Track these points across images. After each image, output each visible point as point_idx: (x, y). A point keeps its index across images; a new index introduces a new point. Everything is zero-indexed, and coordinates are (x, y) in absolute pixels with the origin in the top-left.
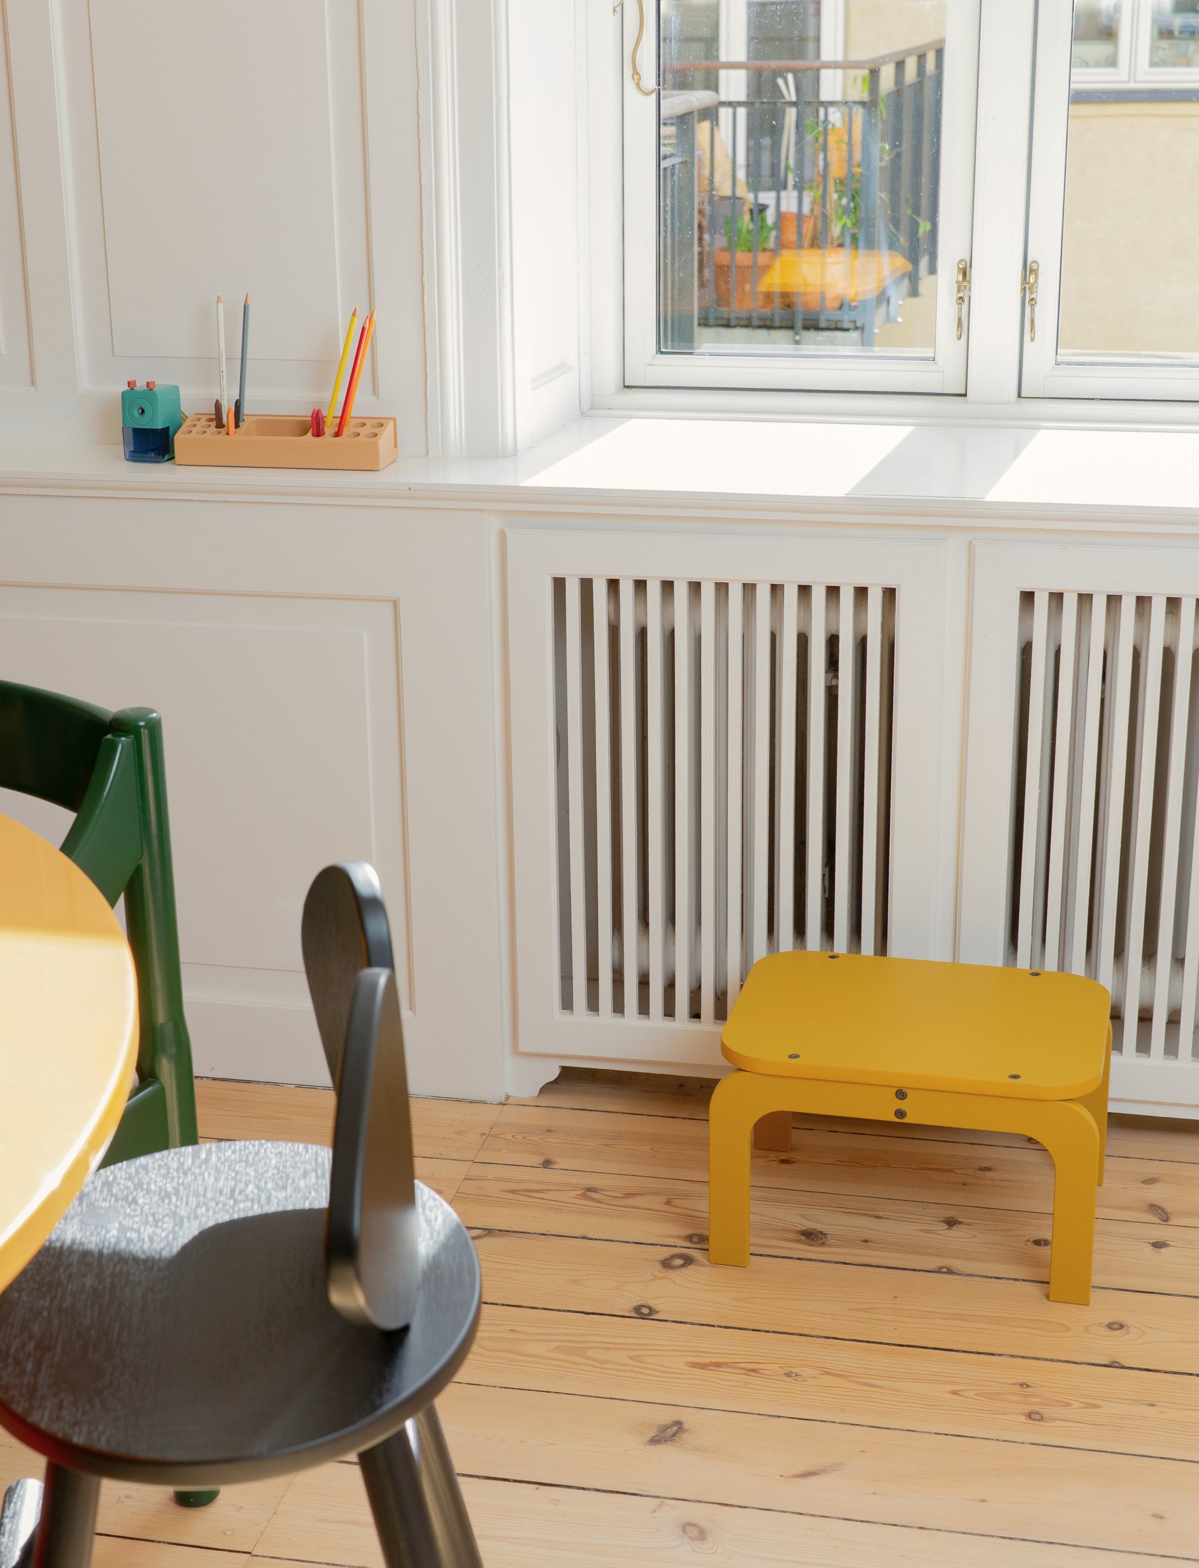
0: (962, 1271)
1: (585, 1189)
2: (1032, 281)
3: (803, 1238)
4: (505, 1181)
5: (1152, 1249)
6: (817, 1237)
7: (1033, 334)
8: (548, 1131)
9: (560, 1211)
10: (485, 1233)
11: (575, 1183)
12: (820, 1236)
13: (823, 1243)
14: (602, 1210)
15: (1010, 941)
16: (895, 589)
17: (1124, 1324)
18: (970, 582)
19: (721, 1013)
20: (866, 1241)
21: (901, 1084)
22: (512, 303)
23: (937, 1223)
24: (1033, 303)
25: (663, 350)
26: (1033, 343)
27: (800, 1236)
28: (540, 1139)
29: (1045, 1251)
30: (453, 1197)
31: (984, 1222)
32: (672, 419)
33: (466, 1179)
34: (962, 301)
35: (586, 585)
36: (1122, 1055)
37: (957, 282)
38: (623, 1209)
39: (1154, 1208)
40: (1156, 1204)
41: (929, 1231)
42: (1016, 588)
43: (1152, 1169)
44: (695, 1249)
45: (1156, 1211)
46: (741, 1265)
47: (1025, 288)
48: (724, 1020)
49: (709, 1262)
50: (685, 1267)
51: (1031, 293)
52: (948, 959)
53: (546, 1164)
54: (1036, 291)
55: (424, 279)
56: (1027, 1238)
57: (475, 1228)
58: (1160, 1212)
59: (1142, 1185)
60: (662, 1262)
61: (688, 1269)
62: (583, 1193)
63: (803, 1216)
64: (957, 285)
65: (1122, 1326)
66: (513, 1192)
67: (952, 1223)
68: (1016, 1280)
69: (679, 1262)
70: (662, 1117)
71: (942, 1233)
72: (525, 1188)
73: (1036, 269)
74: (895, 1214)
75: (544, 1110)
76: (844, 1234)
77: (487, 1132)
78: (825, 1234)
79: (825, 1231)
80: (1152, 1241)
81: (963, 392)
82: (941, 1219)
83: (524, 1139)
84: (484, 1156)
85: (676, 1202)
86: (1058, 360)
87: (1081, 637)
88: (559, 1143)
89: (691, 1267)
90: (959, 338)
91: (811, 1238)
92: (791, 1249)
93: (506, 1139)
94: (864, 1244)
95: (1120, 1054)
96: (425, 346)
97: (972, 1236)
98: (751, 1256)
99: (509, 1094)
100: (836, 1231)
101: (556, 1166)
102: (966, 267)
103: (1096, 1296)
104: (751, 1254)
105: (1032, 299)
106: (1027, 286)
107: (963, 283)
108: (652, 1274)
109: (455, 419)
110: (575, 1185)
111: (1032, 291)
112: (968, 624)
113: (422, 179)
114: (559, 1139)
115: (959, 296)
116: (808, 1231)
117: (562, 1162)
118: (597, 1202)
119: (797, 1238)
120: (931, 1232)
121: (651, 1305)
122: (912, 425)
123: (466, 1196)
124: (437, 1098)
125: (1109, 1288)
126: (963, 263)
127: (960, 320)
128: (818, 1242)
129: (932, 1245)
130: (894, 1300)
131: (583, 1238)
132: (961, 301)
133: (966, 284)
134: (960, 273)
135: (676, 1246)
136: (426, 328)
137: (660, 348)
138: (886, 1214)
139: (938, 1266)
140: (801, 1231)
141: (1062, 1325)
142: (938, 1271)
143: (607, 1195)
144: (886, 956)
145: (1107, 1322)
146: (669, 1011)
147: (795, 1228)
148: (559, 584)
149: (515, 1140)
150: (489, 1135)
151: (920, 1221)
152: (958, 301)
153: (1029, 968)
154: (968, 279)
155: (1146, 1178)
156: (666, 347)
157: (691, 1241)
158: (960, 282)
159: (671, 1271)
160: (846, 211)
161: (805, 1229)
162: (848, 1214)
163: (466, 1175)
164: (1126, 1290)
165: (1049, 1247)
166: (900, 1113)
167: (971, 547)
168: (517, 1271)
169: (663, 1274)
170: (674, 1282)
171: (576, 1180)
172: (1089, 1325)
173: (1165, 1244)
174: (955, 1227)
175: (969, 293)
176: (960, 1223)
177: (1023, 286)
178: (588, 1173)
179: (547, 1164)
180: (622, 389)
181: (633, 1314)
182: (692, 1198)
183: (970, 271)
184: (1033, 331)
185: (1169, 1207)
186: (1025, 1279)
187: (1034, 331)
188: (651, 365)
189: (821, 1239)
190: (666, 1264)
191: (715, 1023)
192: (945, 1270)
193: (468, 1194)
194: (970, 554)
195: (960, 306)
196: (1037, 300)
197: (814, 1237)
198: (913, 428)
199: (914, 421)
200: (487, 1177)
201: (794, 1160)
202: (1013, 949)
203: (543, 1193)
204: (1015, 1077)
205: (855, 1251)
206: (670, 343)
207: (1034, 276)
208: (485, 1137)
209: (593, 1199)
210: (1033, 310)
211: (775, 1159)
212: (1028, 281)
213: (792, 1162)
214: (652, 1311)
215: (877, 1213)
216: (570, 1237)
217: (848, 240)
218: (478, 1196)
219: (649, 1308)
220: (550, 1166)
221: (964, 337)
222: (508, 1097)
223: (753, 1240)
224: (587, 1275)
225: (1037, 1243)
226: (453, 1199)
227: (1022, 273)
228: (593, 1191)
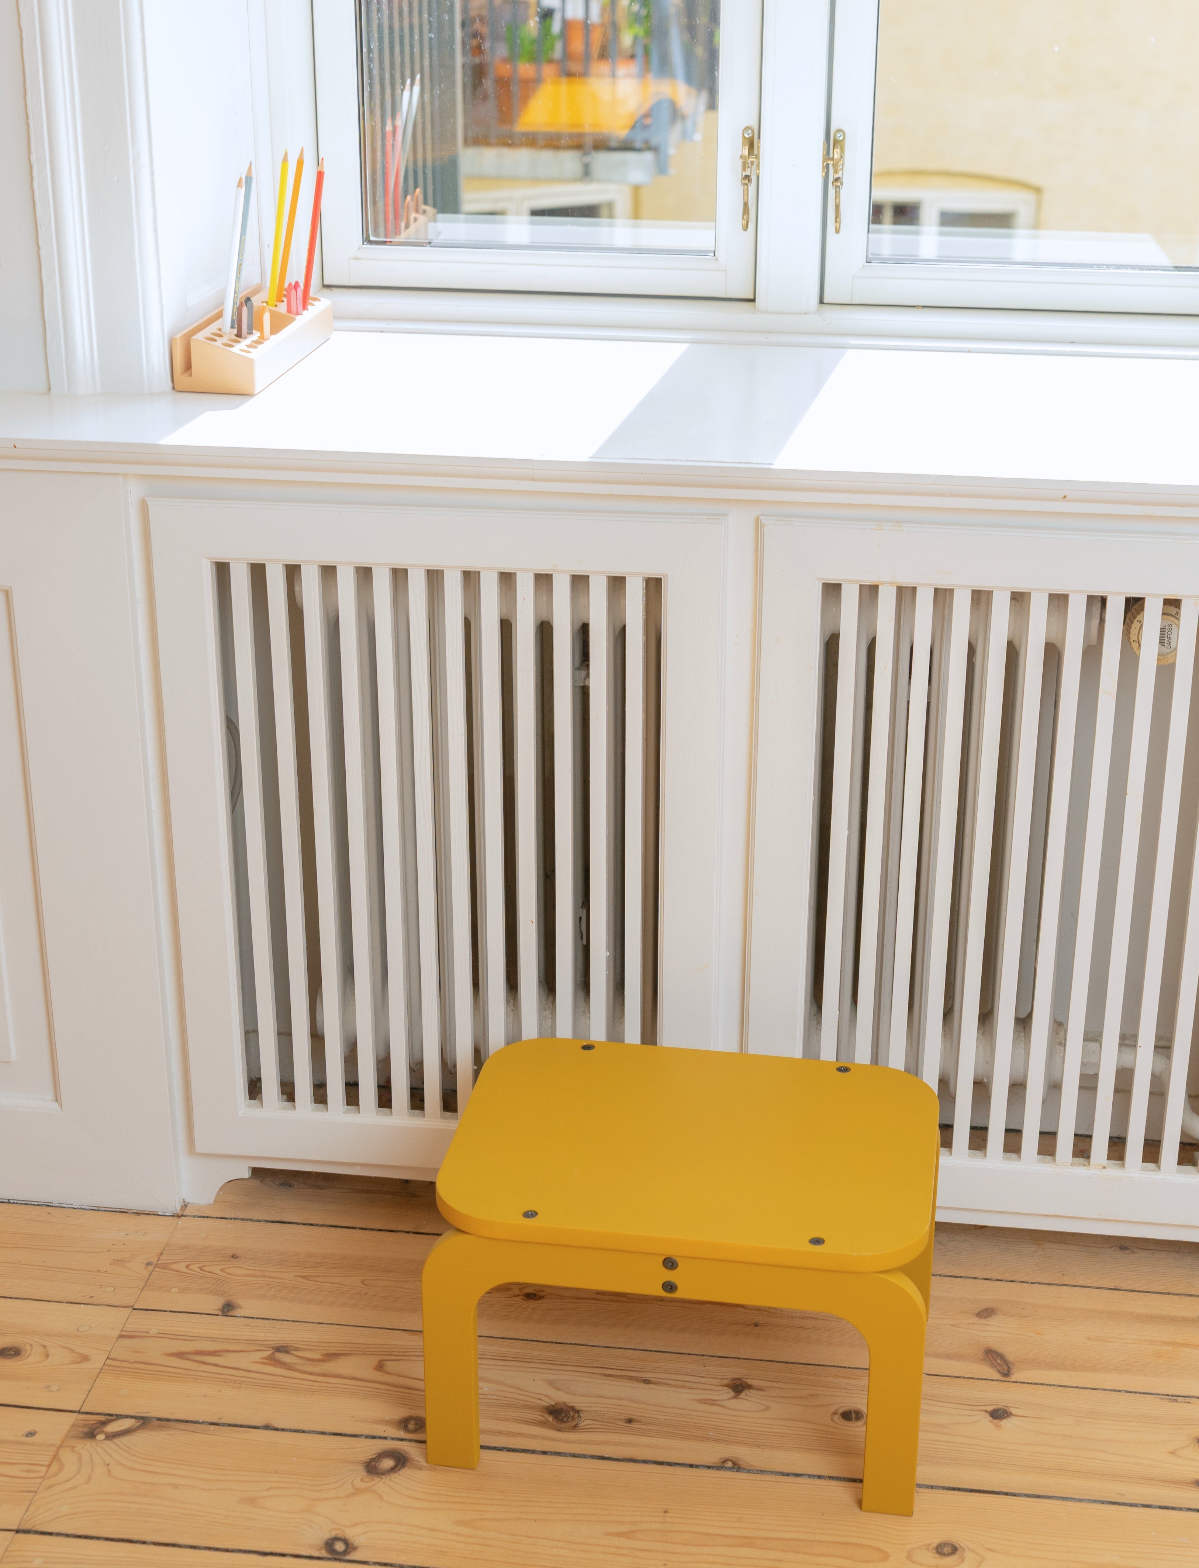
0: (752, 1465)
1: (273, 1348)
2: (836, 156)
3: (550, 1419)
4: (171, 1339)
5: (990, 1421)
6: (568, 1416)
7: (838, 225)
8: (233, 1256)
9: (239, 1385)
10: (139, 1423)
11: (261, 1339)
12: (572, 1414)
13: (576, 1426)
14: (294, 1381)
15: (813, 999)
16: (661, 579)
17: (957, 1546)
18: (757, 570)
19: (449, 1103)
20: (630, 1421)
21: (670, 1252)
22: (153, 190)
23: (720, 1388)
24: (839, 184)
25: (372, 238)
26: (838, 235)
27: (547, 1416)
28: (222, 1270)
29: (857, 1428)
30: (101, 1367)
31: (780, 1385)
32: (381, 332)
33: (121, 1336)
34: (749, 181)
35: (258, 572)
36: (951, 1154)
37: (741, 156)
38: (320, 1379)
39: (992, 1356)
40: (994, 1350)
41: (710, 1402)
42: (817, 579)
43: (989, 1293)
44: (410, 1441)
45: (995, 1360)
46: (468, 1466)
47: (828, 165)
48: (455, 1112)
49: (427, 1462)
50: (395, 1472)
51: (836, 172)
52: (734, 1048)
53: (226, 1310)
54: (842, 168)
55: (31, 158)
56: (833, 1409)
57: (127, 1417)
58: (999, 1361)
59: (976, 1320)
60: (366, 1464)
61: (399, 1475)
62: (270, 1355)
63: (551, 1383)
64: (743, 161)
65: (954, 1549)
66: (180, 1355)
67: (740, 1388)
68: (820, 1477)
69: (388, 1463)
70: (380, 1230)
71: (726, 1403)
72: (196, 1349)
73: (842, 140)
74: (666, 1376)
75: (230, 1225)
76: (602, 1409)
77: (154, 1260)
78: (578, 1412)
79: (578, 1406)
80: (990, 1408)
81: (752, 297)
82: (725, 1382)
83: (201, 1270)
84: (150, 1299)
85: (390, 1366)
86: (870, 256)
87: (901, 631)
88: (245, 1276)
89: (404, 1471)
90: (745, 228)
91: (561, 1418)
92: (534, 1437)
93: (178, 1271)
94: (626, 1425)
95: (949, 1153)
96: (39, 248)
97: (764, 1407)
98: (483, 1451)
99: (187, 1201)
100: (593, 1405)
101: (238, 1313)
102: (753, 137)
103: (923, 1500)
104: (482, 1447)
105: (837, 179)
106: (831, 163)
107: (749, 158)
108: (352, 1485)
109: (83, 344)
110: (260, 1342)
111: (837, 169)
112: (756, 624)
113: (21, 22)
114: (246, 1269)
115: (744, 174)
116: (557, 1407)
117: (248, 1306)
118: (287, 1369)
119: (543, 1419)
120: (713, 1402)
121: (347, 1538)
122: (686, 342)
123: (119, 1364)
124: (95, 1208)
125: (937, 1487)
126: (749, 132)
127: (746, 205)
128: (569, 1424)
129: (714, 1423)
130: (664, 1517)
131: (267, 1427)
132: (747, 181)
133: (754, 160)
134: (745, 145)
135: (385, 1438)
136: (38, 223)
137: (368, 236)
138: (657, 1375)
139: (721, 1459)
140: (548, 1407)
141: (878, 1549)
142: (721, 1466)
143: (302, 1358)
144: (657, 1045)
145: (936, 1542)
146: (385, 1099)
147: (539, 1402)
148: (222, 570)
149: (190, 1272)
150: (157, 1266)
151: (700, 1386)
152: (743, 181)
153: (835, 1061)
154: (755, 152)
155: (980, 1309)
156: (376, 235)
157: (406, 1429)
158: (746, 157)
159: (377, 1479)
160: (637, 19)
161: (553, 1403)
162: (609, 1378)
163: (122, 1331)
164: (959, 1489)
165: (860, 1423)
166: (669, 1287)
167: (758, 526)
168: (176, 1486)
169: (367, 1485)
170: (381, 1497)
171: (263, 1334)
172: (913, 1549)
173: (1007, 1413)
174: (743, 1395)
175: (758, 171)
176: (750, 1387)
177: (825, 163)
178: (279, 1322)
179: (228, 1309)
180: (320, 290)
181: (324, 1553)
182: (411, 1358)
183: (759, 143)
184: (838, 220)
185: (1011, 1352)
186: (832, 1475)
187: (840, 220)
188: (356, 259)
189: (573, 1419)
190: (372, 1468)
191: (442, 1117)
192: (730, 1464)
193: (122, 1361)
194: (757, 533)
195: (746, 187)
196: (843, 181)
197: (564, 1417)
198: (686, 346)
199: (690, 337)
200: (148, 1332)
201: (542, 1294)
202: (816, 1009)
203: (220, 1356)
204: (817, 1241)
205: (615, 1437)
206: (382, 230)
207: (839, 150)
208: (151, 1268)
209: (283, 1365)
210: (838, 194)
211: (520, 1293)
212: (831, 156)
213: (541, 1297)
214: (349, 1547)
215: (645, 1375)
216: (250, 1427)
217: (639, 51)
218: (135, 1364)
219: (346, 1542)
220: (232, 1313)
221: (751, 226)
222: (185, 1206)
223: (484, 1424)
224: (268, 1490)
225: (847, 1416)
226: (101, 1369)
227: (824, 145)
228: (283, 1352)
